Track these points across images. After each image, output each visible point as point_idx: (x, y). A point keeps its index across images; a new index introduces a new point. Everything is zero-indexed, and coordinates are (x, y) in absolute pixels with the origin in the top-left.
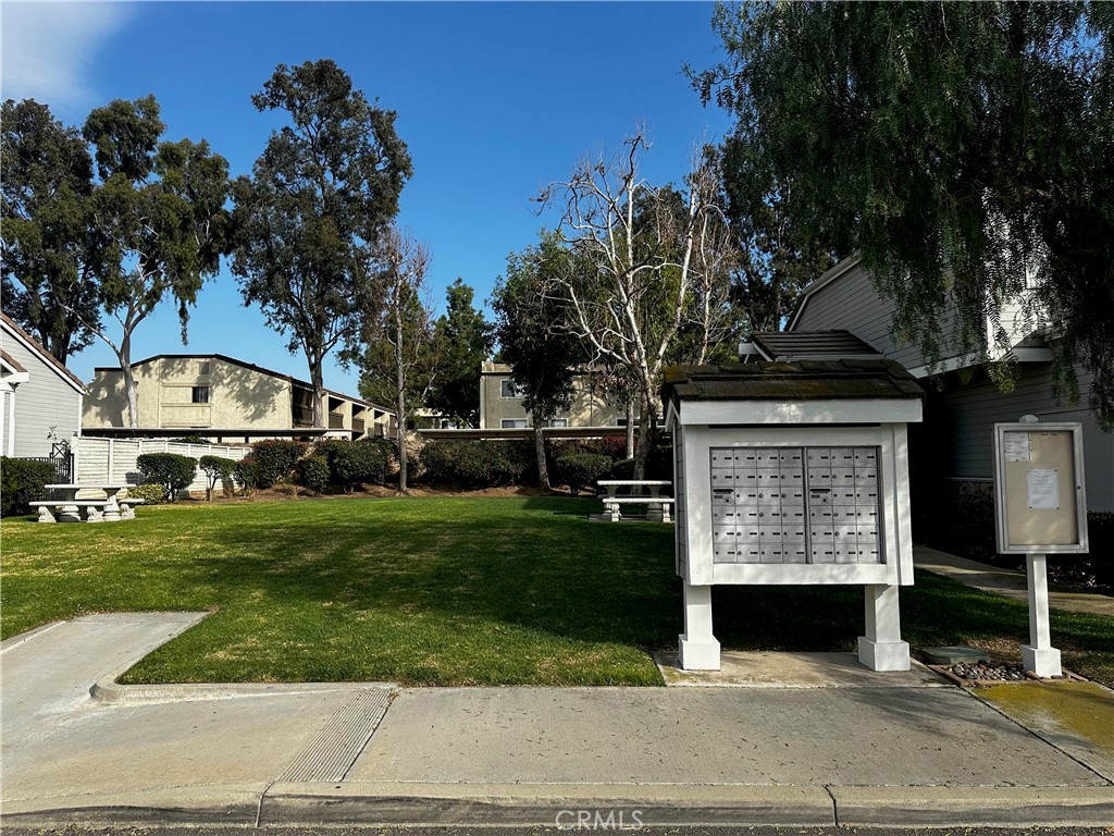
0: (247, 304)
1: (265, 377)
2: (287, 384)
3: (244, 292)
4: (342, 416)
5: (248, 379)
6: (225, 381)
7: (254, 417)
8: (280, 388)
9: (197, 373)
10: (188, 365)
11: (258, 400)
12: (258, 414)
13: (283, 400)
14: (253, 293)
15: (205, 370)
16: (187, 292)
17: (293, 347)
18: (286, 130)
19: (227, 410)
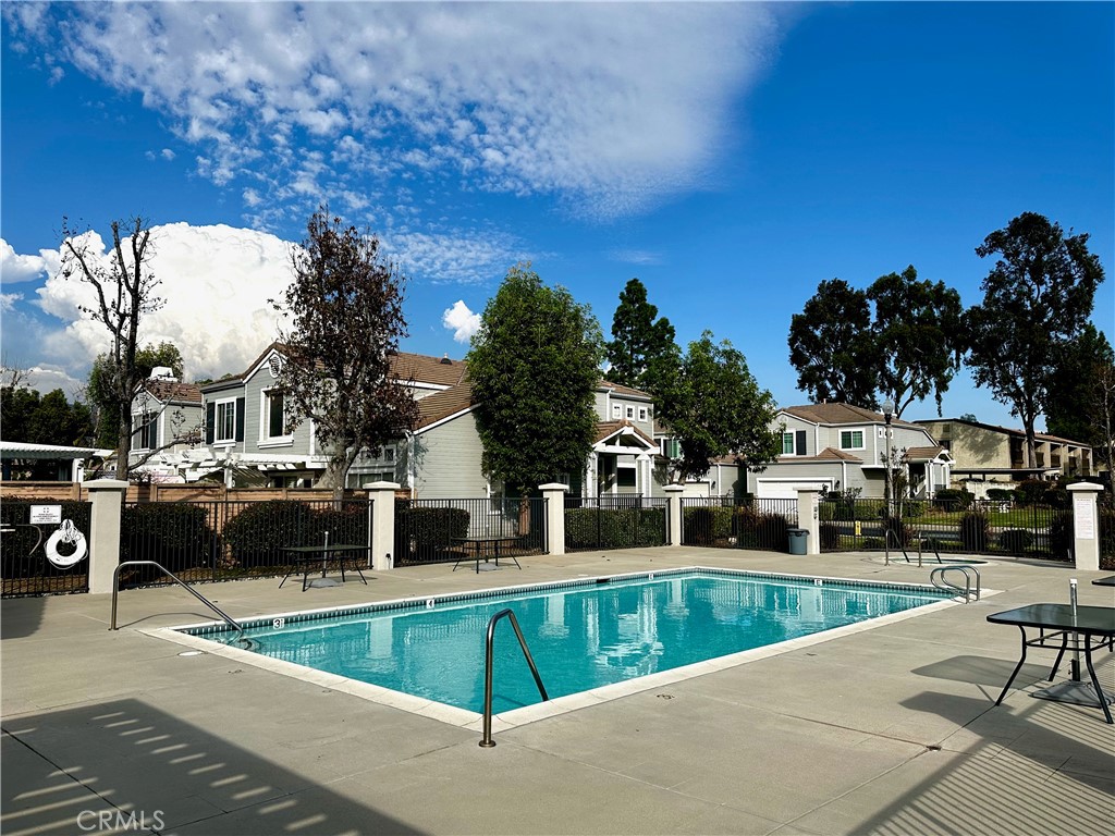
0: (978, 386)
1: (989, 432)
2: (1006, 436)
3: (975, 378)
4: (1043, 454)
5: (977, 435)
6: (961, 437)
7: (983, 461)
8: (1001, 440)
9: (941, 432)
10: (934, 427)
11: (986, 449)
12: (987, 458)
13: (1004, 447)
14: (981, 379)
15: (947, 429)
16: (942, 386)
17: (1014, 413)
18: (1000, 264)
19: (964, 455)
